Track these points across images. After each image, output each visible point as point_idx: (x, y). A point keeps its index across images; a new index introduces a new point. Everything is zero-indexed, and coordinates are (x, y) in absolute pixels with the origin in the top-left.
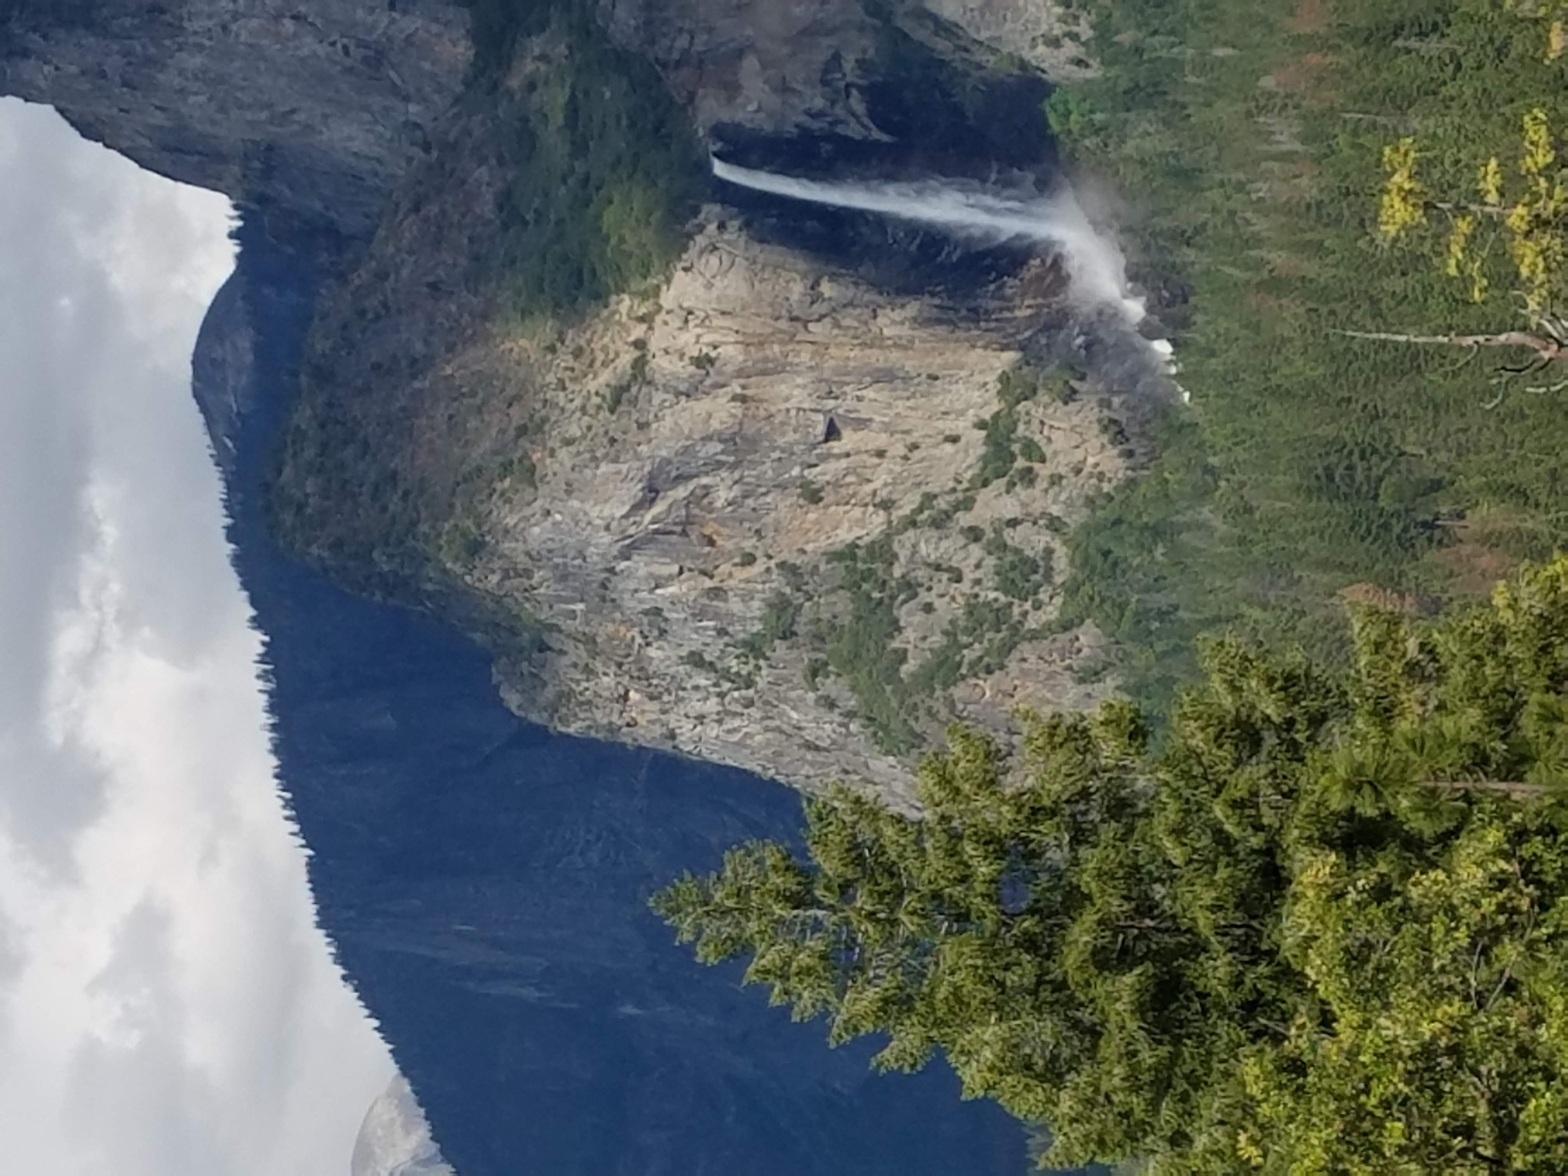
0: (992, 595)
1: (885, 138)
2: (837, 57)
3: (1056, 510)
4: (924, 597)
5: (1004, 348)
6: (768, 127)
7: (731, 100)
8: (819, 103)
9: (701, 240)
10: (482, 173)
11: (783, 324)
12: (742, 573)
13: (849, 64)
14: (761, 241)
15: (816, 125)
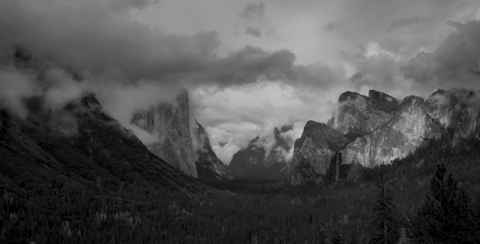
0: (307, 175)
1: (341, 165)
2: (347, 161)
3: (314, 179)
4: (307, 170)
5: (326, 175)
6: (342, 156)
7: (344, 154)
8: (344, 160)
9: (333, 152)
10: (336, 135)
11: (327, 158)
12: (308, 156)
13: (347, 162)
14: (333, 156)
15: (342, 160)
